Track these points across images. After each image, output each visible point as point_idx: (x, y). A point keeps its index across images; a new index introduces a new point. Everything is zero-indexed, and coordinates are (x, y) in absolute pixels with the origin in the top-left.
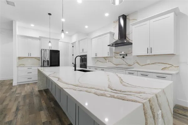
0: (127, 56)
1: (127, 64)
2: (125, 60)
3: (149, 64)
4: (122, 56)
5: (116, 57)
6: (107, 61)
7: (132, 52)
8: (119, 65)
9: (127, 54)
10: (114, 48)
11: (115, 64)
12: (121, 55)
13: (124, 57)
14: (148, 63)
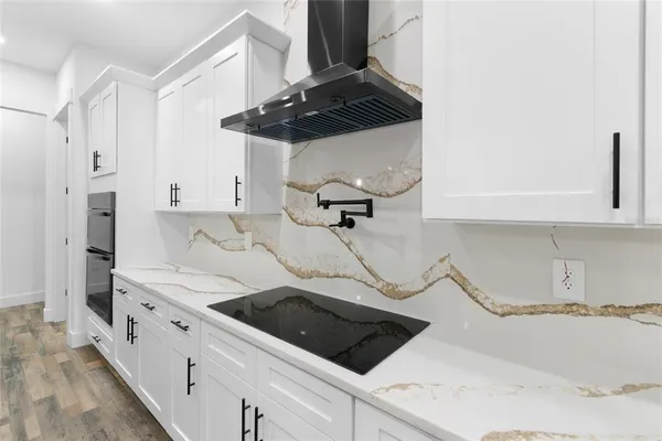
0: (369, 214)
1: (371, 280)
2: (359, 245)
3: (570, 308)
4: (334, 215)
5: (297, 214)
6: (248, 236)
7: (421, 180)
8: (319, 275)
9: (369, 203)
10: (285, 148)
11: (291, 263)
12: (326, 204)
13: (351, 224)
14: (562, 295)
